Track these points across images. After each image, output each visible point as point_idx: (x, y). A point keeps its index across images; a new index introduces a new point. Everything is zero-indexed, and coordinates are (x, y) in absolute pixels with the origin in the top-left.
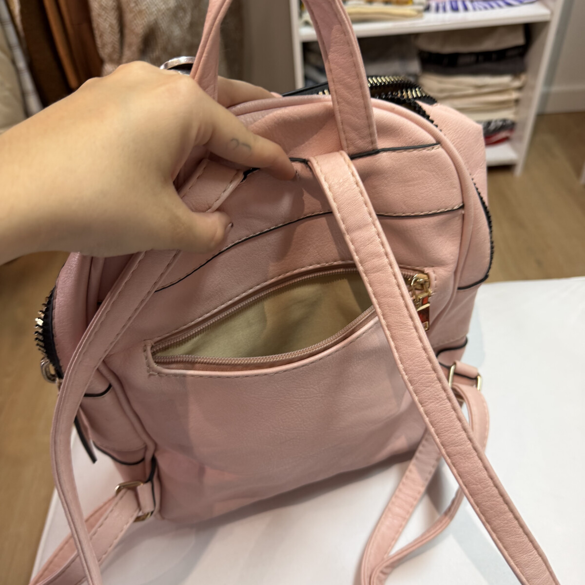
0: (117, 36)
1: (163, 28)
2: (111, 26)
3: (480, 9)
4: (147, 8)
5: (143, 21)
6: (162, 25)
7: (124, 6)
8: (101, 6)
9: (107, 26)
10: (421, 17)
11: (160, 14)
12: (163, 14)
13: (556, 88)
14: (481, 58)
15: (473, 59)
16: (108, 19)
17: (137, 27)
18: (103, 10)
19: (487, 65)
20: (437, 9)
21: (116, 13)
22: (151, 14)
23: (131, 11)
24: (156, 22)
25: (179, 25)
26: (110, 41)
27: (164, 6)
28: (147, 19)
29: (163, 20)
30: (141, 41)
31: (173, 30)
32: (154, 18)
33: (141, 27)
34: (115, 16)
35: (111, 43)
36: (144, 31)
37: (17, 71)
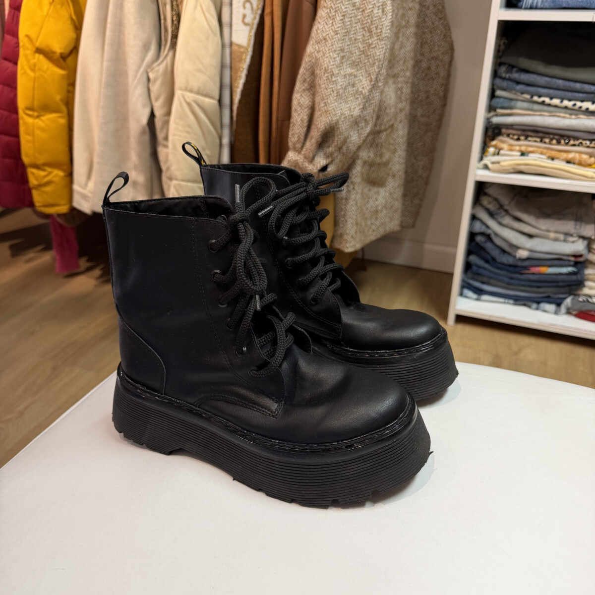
0: (305, 129)
1: (343, 128)
2: (302, 120)
4: (333, 109)
5: (327, 119)
6: (343, 126)
7: (316, 106)
8: (299, 103)
9: (299, 120)
11: (343, 117)
12: (346, 117)
16: (301, 114)
17: (321, 123)
18: (300, 106)
21: (309, 111)
22: (336, 114)
23: (320, 110)
24: (337, 123)
25: (358, 133)
26: (298, 132)
27: (348, 111)
28: (331, 117)
29: (344, 122)
30: (320, 135)
31: (351, 134)
32: (336, 118)
33: (324, 123)
34: (308, 112)
35: (298, 133)
36: (325, 126)
37: (221, 145)
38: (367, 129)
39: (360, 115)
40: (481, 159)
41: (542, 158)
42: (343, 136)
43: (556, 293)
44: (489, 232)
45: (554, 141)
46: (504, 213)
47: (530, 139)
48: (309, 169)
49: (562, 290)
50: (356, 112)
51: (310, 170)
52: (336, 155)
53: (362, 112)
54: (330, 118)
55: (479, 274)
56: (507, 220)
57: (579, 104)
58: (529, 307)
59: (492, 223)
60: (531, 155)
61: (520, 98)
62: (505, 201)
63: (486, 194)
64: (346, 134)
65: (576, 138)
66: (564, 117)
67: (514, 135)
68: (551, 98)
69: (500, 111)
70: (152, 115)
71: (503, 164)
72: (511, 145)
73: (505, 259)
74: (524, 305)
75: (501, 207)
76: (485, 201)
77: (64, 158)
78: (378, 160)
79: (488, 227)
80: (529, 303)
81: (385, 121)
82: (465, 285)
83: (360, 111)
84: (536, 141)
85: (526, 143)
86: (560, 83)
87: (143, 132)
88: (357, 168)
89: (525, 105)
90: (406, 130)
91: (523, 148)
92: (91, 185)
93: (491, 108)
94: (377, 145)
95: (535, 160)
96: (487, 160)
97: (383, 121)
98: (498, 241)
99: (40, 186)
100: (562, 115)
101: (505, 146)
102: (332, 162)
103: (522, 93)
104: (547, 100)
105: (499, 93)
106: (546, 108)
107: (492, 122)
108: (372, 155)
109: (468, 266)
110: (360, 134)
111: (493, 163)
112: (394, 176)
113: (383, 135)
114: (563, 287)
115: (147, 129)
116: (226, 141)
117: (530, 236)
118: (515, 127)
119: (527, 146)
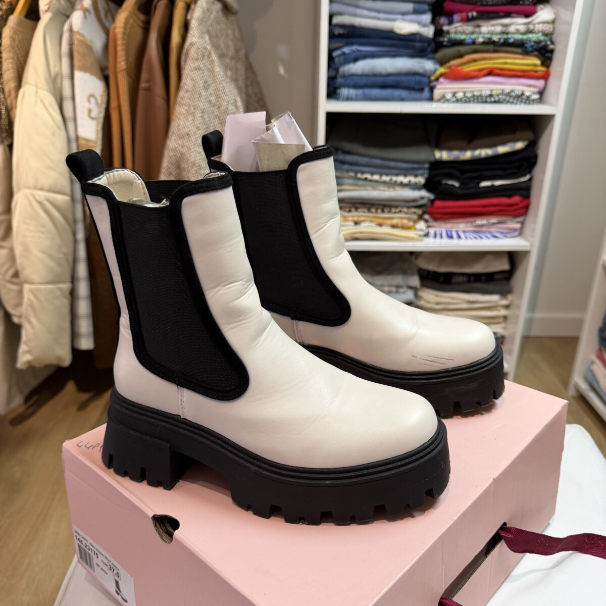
3: (471, 238)
10: (422, 240)
13: (538, 315)
14: (472, 279)
15: (465, 279)
19: (478, 285)
20: (435, 236)
37: (75, 241)
41: (371, 226)
45: (379, 211)
47: (359, 210)
57: (394, 178)
60: (363, 224)
61: (346, 176)
65: (396, 207)
66: (384, 190)
67: (345, 207)
72: (344, 216)
84: (364, 212)
85: (357, 214)
86: (378, 162)
89: (351, 181)
91: (356, 219)
95: (366, 228)
100: (382, 188)
103: (348, 171)
104: (369, 176)
106: (369, 183)
116: (81, 236)
118: (346, 201)
119: (358, 216)
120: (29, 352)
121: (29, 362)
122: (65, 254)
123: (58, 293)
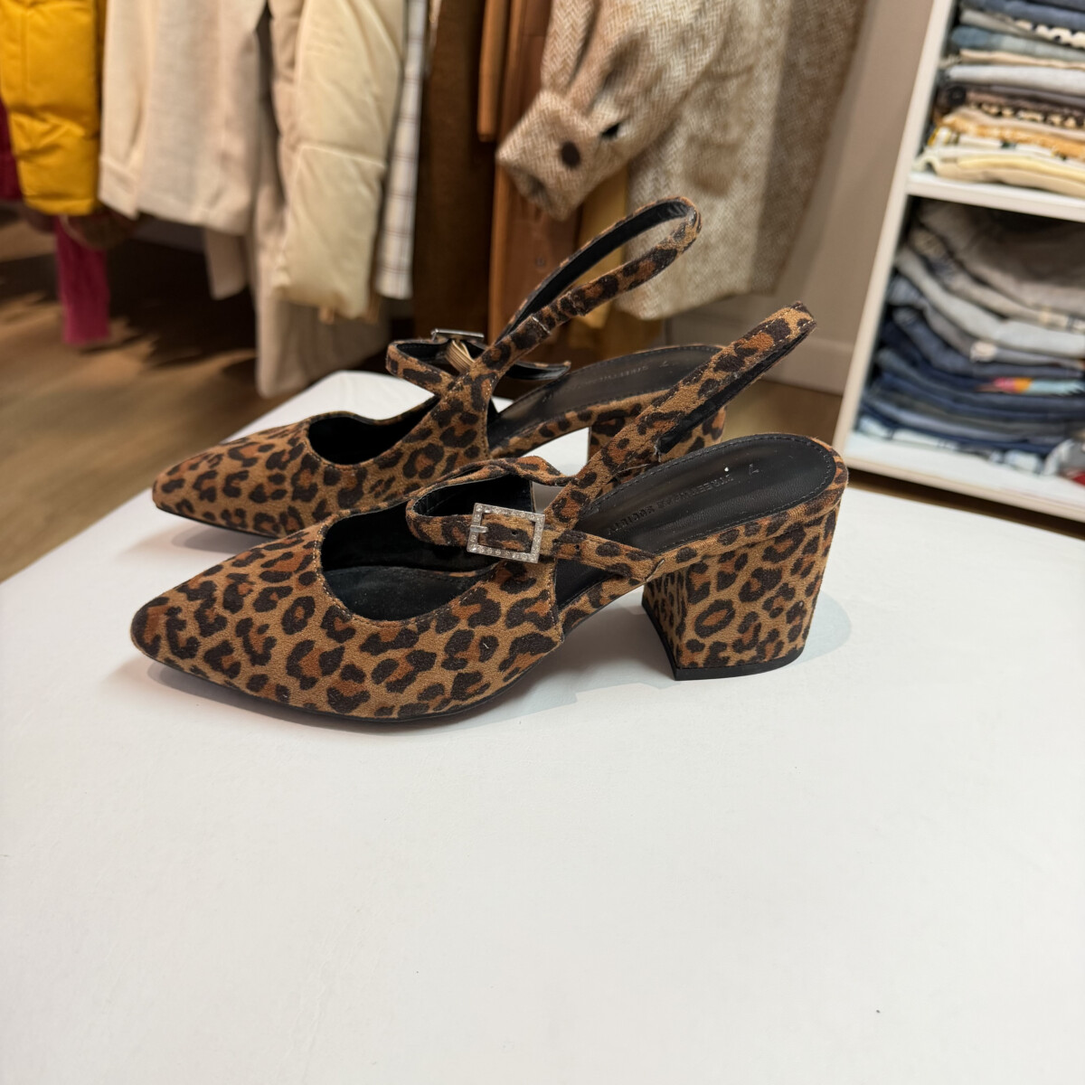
0: (580, 45)
1: (656, 46)
2: (573, 27)
5: (625, 24)
6: (656, 41)
9: (568, 25)
11: (658, 22)
12: (665, 24)
16: (573, 14)
17: (612, 32)
21: (589, 8)
22: (643, 16)
23: (611, 5)
24: (645, 34)
25: (686, 62)
26: (564, 51)
27: (669, 13)
28: (634, 22)
29: (660, 34)
30: (610, 56)
31: (672, 63)
32: (643, 24)
33: (618, 32)
34: (586, 11)
35: (563, 55)
36: (620, 39)
37: (402, 79)
38: (703, 57)
39: (691, 25)
40: (921, 151)
41: (1044, 156)
42: (656, 64)
43: (1039, 434)
44: (922, 303)
45: (1071, 122)
46: (953, 267)
47: (1022, 114)
48: (580, 129)
49: (1053, 428)
50: (686, 16)
51: (583, 132)
52: (637, 102)
53: (696, 18)
54: (630, 21)
55: (894, 389)
56: (961, 282)
58: (986, 457)
59: (930, 286)
60: (1022, 148)
61: (1012, 29)
62: (960, 241)
63: (923, 226)
64: (661, 59)
67: (991, 105)
68: (1074, 31)
69: (967, 54)
70: (266, 15)
71: (964, 162)
72: (983, 126)
73: (949, 361)
74: (977, 454)
75: (951, 254)
76: (921, 240)
77: (84, 98)
78: (718, 137)
79: (921, 293)
80: (987, 452)
81: (738, 55)
82: (867, 411)
83: (692, 15)
84: (1034, 120)
85: (1014, 122)
87: (246, 48)
88: (677, 142)
89: (1021, 44)
90: (776, 86)
91: (1008, 134)
92: (137, 156)
93: (950, 49)
94: (719, 104)
95: (1029, 158)
96: (932, 154)
97: (734, 54)
98: (938, 324)
99: (34, 153)
101: (971, 127)
102: (627, 119)
103: (1016, 18)
104: (1065, 35)
105: (969, 16)
106: (1061, 52)
107: (948, 77)
108: (706, 124)
109: (875, 372)
110: (689, 66)
111: (945, 160)
112: (745, 178)
113: (733, 85)
114: (1056, 421)
115: (255, 42)
116: (413, 69)
117: (1002, 316)
118: (995, 89)
119: (1016, 129)
120: (285, 269)
121: (283, 290)
122: (377, 98)
123: (353, 171)
